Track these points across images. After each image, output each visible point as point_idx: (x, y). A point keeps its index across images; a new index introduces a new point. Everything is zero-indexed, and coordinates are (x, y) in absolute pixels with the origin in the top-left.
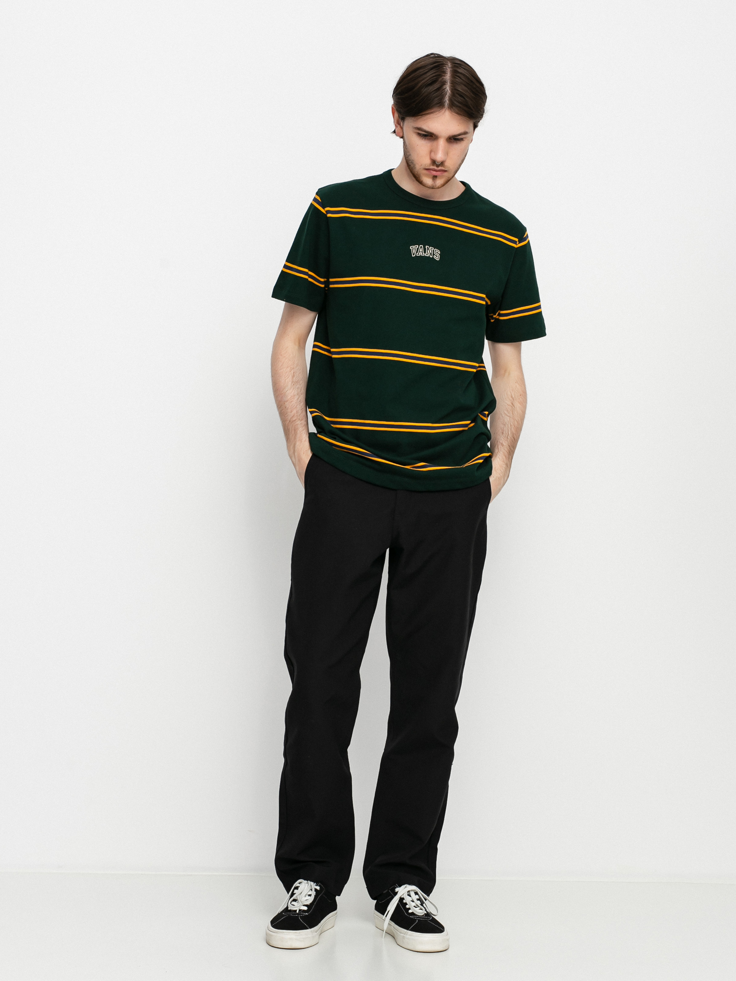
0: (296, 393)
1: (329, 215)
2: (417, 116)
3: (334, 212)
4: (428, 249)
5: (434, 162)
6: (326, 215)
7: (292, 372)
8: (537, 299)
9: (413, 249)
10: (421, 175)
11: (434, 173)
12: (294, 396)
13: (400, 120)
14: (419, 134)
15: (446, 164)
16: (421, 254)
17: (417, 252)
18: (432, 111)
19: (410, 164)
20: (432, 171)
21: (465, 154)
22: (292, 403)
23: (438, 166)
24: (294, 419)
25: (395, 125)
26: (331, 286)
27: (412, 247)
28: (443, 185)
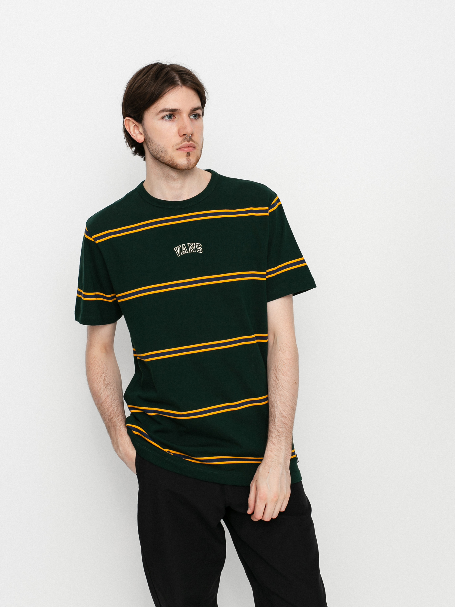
0: (109, 393)
1: (97, 242)
3: (101, 237)
4: (190, 245)
6: (94, 242)
7: (103, 376)
9: (177, 249)
12: (108, 396)
16: (185, 252)
17: (181, 252)
22: (108, 403)
24: (112, 417)
26: (120, 301)
27: (175, 249)
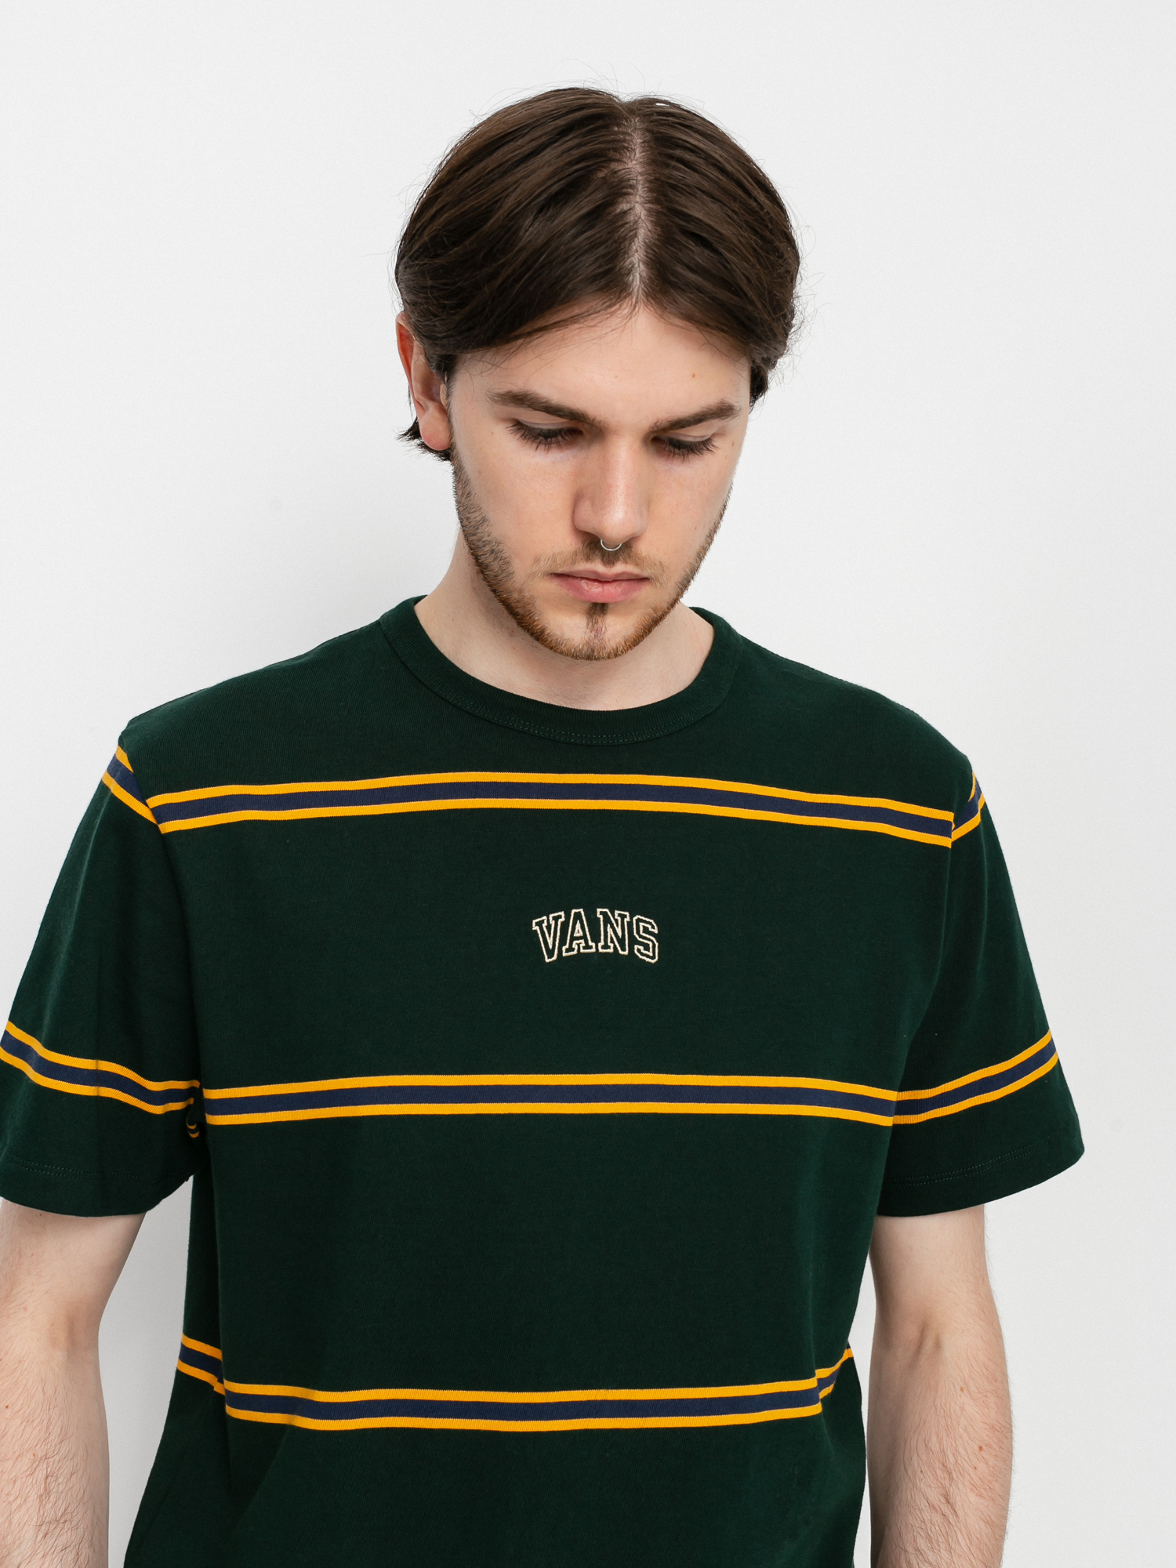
1: (168, 827)
2: (508, 341)
3: (189, 808)
4: (607, 920)
5: (592, 543)
6: (158, 828)
7: (41, 1474)
8: (1037, 1025)
9: (546, 927)
10: (540, 604)
11: (596, 591)
13: (436, 377)
14: (519, 426)
15: (643, 548)
16: (578, 946)
17: (563, 942)
18: (576, 311)
19: (487, 559)
20: (583, 583)
21: (720, 506)
23: (610, 559)
25: (417, 403)
26: (217, 1119)
27: (540, 924)
28: (636, 641)
